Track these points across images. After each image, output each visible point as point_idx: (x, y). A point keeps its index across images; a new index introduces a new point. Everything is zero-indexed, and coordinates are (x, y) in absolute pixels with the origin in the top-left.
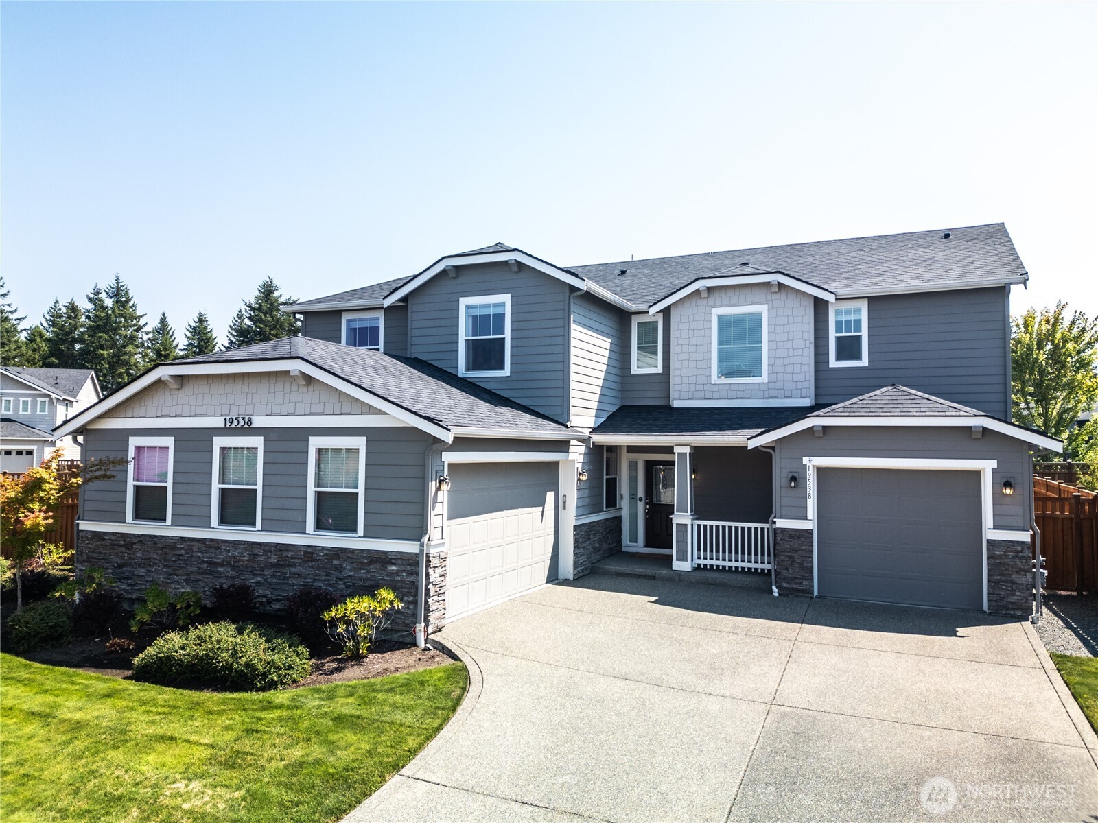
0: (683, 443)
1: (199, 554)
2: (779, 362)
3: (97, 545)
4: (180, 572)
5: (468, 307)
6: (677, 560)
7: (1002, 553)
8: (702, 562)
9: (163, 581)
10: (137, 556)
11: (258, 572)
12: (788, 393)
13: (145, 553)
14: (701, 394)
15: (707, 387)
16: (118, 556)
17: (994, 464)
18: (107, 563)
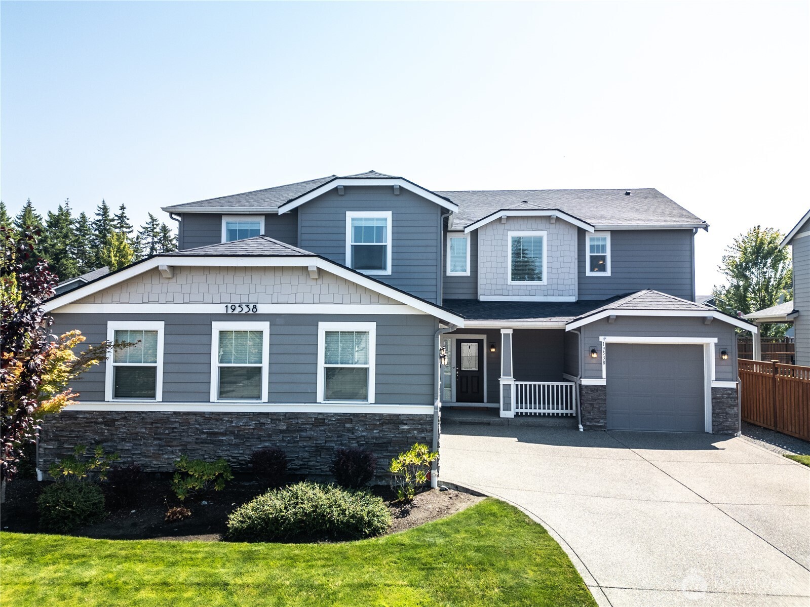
0: (507, 326)
1: (198, 426)
2: (554, 271)
3: (67, 424)
4: (175, 443)
5: (353, 219)
6: (504, 410)
7: (721, 395)
8: (519, 411)
9: (153, 453)
10: (120, 432)
11: (266, 439)
12: (561, 293)
13: (130, 428)
14: (500, 292)
15: (504, 287)
16: (95, 432)
17: (715, 340)
18: (81, 440)
